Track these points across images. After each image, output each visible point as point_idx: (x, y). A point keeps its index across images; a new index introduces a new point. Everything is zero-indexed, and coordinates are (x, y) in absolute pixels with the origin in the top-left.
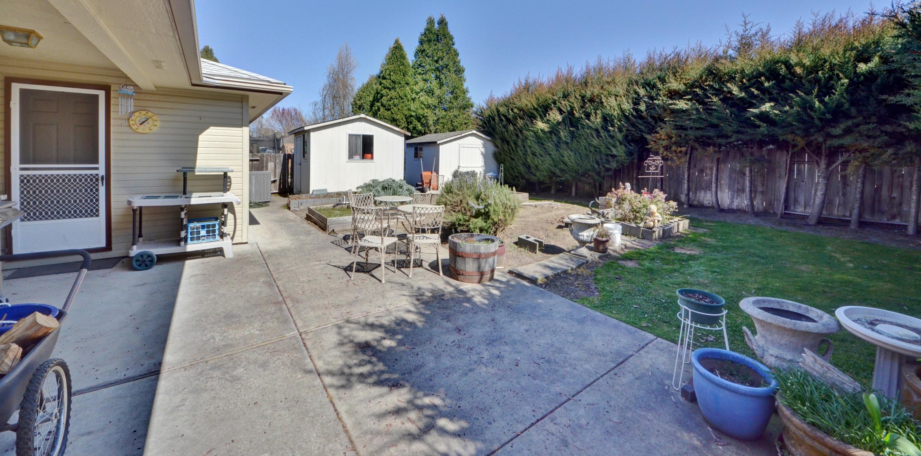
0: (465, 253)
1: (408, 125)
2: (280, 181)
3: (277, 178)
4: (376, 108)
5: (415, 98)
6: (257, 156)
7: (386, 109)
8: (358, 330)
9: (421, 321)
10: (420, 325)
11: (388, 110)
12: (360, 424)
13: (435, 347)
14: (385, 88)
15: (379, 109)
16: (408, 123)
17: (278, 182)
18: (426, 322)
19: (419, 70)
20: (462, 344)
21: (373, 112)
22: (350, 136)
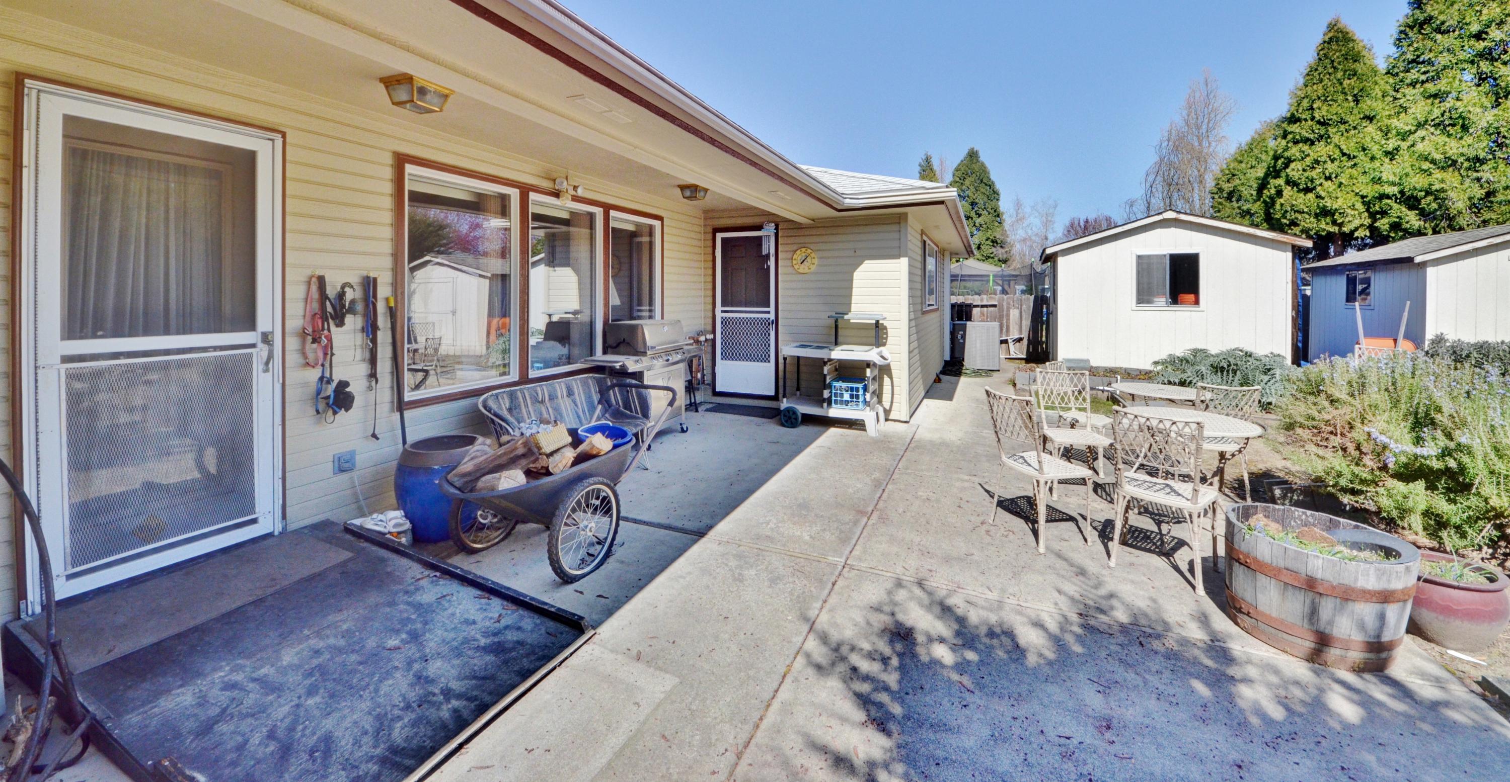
0: (1255, 559)
1: (1375, 220)
2: (1029, 340)
3: (1025, 335)
4: (1273, 191)
5: (1397, 149)
6: (994, 299)
7: (1299, 191)
8: (921, 605)
9: (1041, 655)
10: (1032, 659)
11: (1307, 190)
12: (779, 731)
13: (1015, 718)
14: (1296, 142)
15: (1279, 193)
16: (1373, 216)
17: (1025, 342)
18: (1050, 663)
19: (1413, 75)
20: (1079, 755)
21: (1265, 202)
22: (1141, 258)
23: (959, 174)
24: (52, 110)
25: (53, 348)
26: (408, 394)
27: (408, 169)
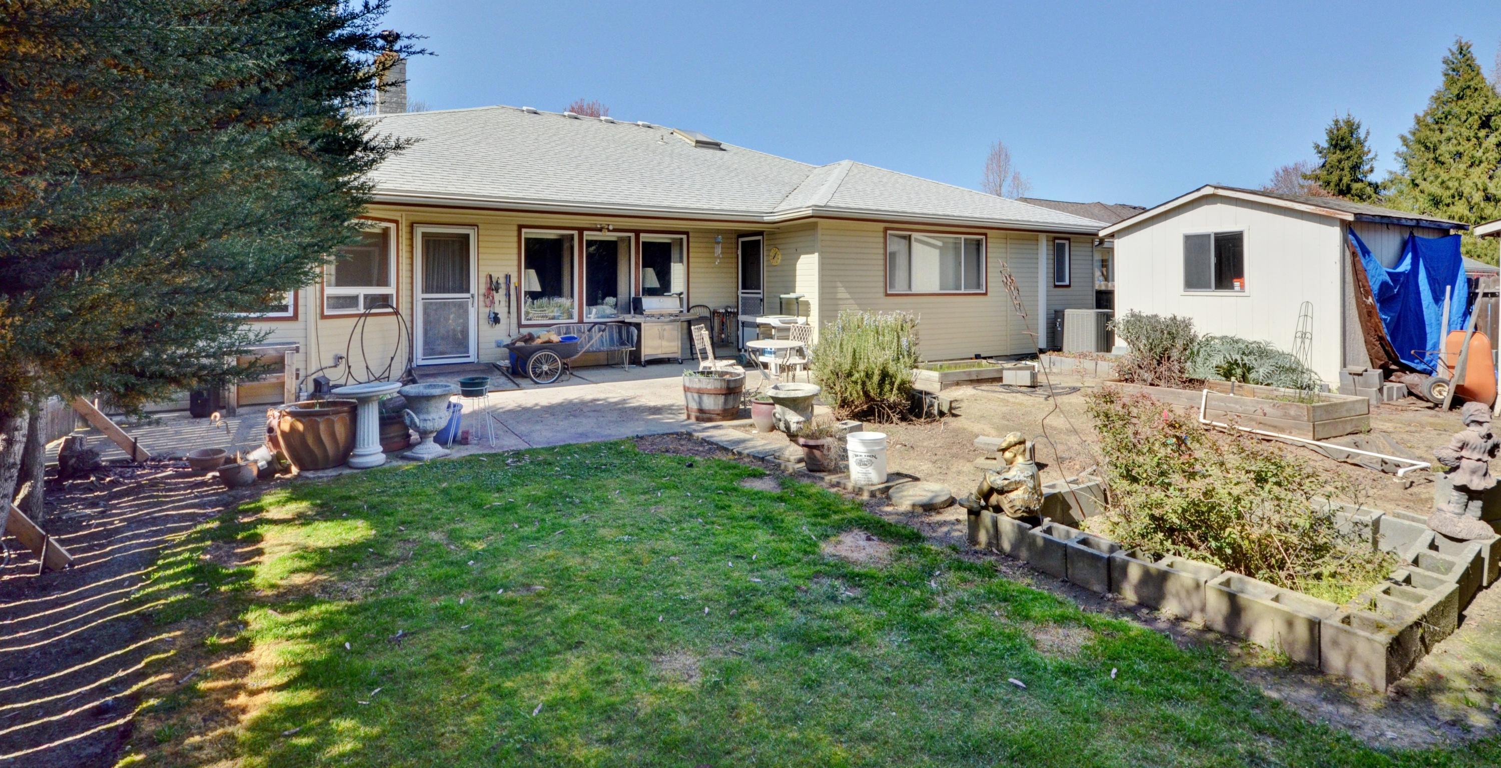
22: (1188, 239)
24: (419, 231)
25: (419, 295)
26: (524, 322)
27: (524, 230)
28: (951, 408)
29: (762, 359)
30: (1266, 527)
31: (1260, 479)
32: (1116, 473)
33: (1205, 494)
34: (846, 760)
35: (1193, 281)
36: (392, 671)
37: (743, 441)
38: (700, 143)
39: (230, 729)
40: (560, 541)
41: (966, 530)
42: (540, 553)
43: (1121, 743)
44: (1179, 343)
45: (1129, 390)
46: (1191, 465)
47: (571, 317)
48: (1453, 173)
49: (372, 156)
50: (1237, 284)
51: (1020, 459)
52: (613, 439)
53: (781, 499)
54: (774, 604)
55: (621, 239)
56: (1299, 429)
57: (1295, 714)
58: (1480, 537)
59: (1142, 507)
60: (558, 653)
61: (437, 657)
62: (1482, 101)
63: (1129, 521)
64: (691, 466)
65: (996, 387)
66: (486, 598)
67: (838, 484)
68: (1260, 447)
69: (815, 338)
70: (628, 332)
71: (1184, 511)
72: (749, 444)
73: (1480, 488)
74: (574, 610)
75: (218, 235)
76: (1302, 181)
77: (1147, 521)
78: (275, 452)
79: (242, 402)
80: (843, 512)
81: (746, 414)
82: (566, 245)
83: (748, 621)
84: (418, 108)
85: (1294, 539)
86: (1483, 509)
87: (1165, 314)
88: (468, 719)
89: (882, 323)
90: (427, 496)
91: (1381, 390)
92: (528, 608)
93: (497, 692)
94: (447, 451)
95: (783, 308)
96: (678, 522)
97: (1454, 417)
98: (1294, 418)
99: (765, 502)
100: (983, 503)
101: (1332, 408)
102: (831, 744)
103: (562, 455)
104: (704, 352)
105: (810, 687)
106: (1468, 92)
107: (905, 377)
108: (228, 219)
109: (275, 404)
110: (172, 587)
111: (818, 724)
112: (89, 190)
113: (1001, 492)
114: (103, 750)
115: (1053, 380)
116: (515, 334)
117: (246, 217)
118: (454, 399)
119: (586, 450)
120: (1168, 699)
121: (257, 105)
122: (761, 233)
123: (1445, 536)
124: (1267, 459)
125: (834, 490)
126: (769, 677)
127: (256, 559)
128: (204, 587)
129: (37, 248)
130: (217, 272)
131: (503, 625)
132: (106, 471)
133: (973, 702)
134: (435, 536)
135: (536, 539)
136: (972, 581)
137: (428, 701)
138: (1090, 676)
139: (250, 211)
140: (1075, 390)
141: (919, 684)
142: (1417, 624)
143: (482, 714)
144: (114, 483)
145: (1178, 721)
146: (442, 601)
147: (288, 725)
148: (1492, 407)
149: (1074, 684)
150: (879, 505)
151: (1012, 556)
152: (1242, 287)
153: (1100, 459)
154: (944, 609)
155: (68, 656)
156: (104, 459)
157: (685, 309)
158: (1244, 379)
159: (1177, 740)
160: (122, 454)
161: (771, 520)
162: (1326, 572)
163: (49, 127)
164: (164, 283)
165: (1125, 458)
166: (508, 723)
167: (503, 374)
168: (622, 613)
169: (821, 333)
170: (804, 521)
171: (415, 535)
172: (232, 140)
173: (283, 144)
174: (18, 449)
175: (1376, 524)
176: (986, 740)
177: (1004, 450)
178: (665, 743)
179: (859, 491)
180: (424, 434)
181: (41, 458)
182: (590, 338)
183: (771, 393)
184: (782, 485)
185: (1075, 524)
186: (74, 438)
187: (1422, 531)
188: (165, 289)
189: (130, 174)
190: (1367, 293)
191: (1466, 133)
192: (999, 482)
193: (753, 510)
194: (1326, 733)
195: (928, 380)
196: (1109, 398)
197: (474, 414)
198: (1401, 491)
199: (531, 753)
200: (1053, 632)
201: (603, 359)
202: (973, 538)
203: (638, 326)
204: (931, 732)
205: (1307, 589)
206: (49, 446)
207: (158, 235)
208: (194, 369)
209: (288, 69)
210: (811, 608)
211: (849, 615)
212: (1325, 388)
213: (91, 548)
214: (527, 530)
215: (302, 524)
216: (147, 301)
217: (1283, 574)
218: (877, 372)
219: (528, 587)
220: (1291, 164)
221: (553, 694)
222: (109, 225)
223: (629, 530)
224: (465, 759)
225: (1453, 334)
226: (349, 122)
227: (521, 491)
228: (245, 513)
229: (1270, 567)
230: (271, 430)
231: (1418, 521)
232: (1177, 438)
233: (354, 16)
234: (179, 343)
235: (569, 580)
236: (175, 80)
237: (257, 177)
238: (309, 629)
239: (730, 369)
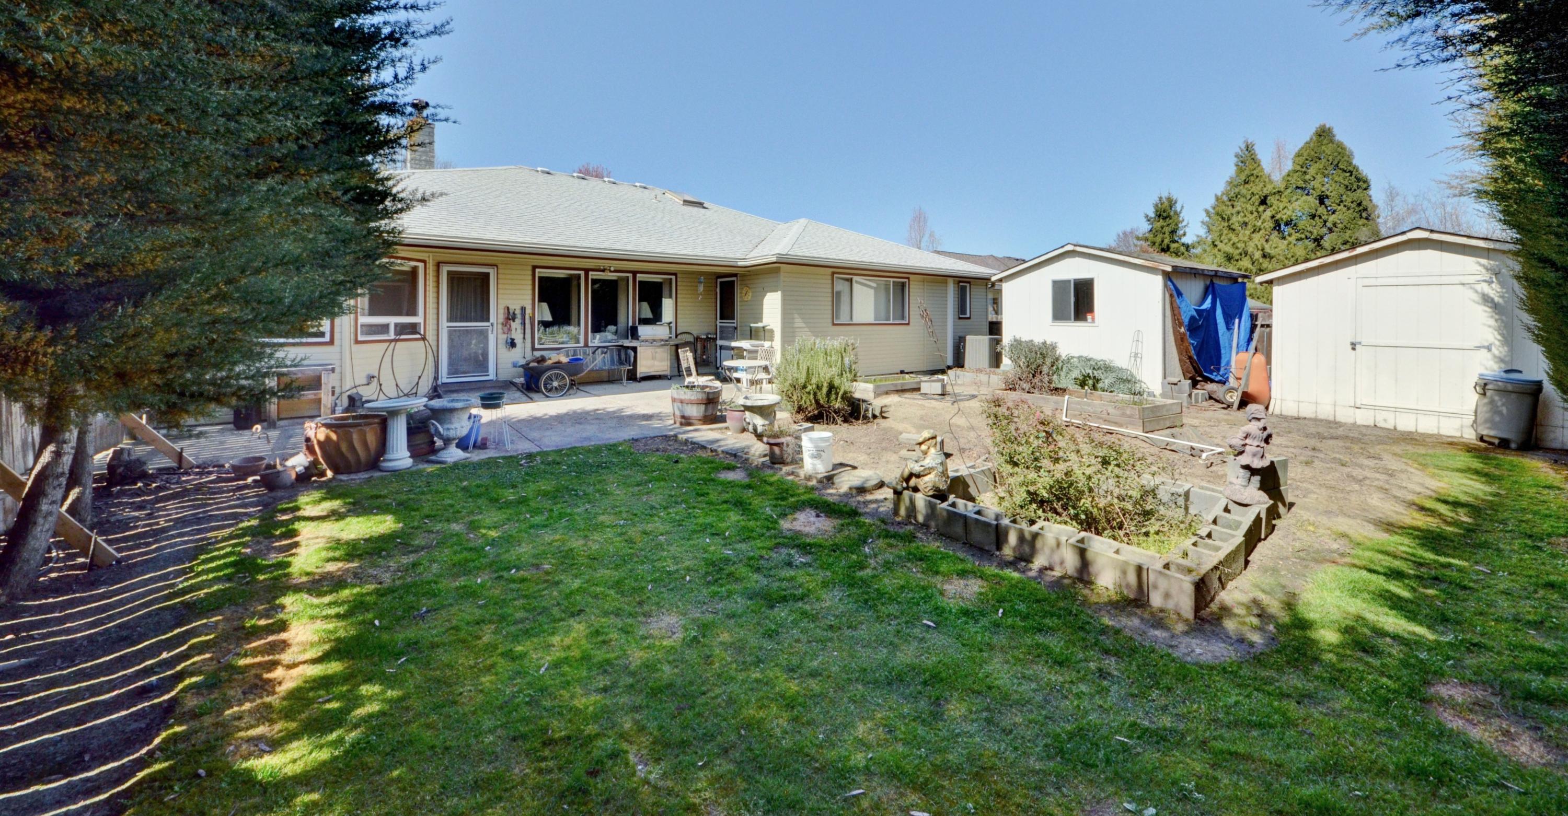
22: (1055, 283)
23: (1301, 160)
24: (445, 269)
25: (445, 324)
26: (537, 346)
27: (537, 270)
28: (881, 412)
29: (735, 375)
30: (1109, 498)
31: (1105, 462)
32: (1002, 459)
33: (1066, 474)
34: (798, 692)
35: (1059, 315)
36: (416, 643)
37: (717, 441)
38: (687, 202)
39: (268, 699)
40: (565, 527)
41: (891, 506)
42: (548, 538)
43: (1006, 666)
44: (1048, 361)
45: (1013, 395)
46: (1056, 453)
47: (578, 342)
48: (1241, 237)
49: (400, 206)
50: (1089, 317)
51: (932, 450)
52: (611, 442)
53: (749, 486)
54: (743, 570)
55: (621, 278)
56: (1132, 423)
57: (1131, 638)
58: (1259, 503)
59: (1023, 484)
60: (562, 620)
61: (456, 629)
62: (1261, 185)
63: (1011, 496)
64: (677, 462)
65: (916, 395)
66: (500, 577)
67: (792, 473)
68: (1105, 438)
69: (778, 358)
70: (626, 354)
71: (1051, 487)
72: (722, 443)
73: (1259, 467)
74: (576, 584)
75: (257, 271)
76: (1135, 241)
77: (1025, 495)
78: (311, 458)
79: (282, 416)
80: (799, 495)
81: (722, 419)
82: (575, 283)
83: (721, 586)
84: (446, 166)
85: (1129, 506)
86: (1262, 482)
87: (1038, 340)
88: (483, 679)
89: (830, 347)
90: (450, 493)
91: (1190, 395)
92: (537, 584)
93: (510, 656)
94: (468, 455)
95: (753, 334)
96: (666, 508)
97: (1241, 414)
98: (1130, 417)
99: (736, 489)
100: (905, 485)
101: (1157, 408)
102: (786, 680)
103: (568, 455)
104: (688, 370)
105: (770, 636)
106: (1252, 178)
107: (847, 388)
108: (267, 258)
109: (312, 417)
110: (214, 578)
111: (777, 665)
112: (131, 231)
113: (918, 476)
114: (148, 725)
115: (958, 390)
116: (529, 356)
117: (284, 256)
118: (474, 411)
119: (589, 451)
120: (1040, 631)
121: (294, 158)
122: (735, 275)
123: (1235, 502)
124: (1110, 447)
125: (791, 478)
126: (737, 630)
127: (294, 551)
128: (245, 577)
129: (82, 281)
130: (255, 305)
131: (515, 599)
132: (153, 478)
133: (896, 640)
134: (455, 527)
135: (545, 526)
136: (897, 546)
137: (449, 666)
138: (984, 616)
139: (288, 251)
140: (974, 397)
141: (855, 628)
142: (1216, 568)
143: (496, 674)
144: (159, 489)
145: (1047, 648)
146: (461, 581)
147: (322, 692)
148: (1267, 408)
149: (971, 622)
150: (825, 488)
151: (925, 526)
152: (1093, 319)
153: (991, 449)
154: (875, 568)
155: (114, 643)
156: (151, 468)
157: (673, 336)
158: (1094, 387)
159: (1047, 662)
160: (167, 462)
161: (741, 504)
162: (1152, 531)
163: (94, 175)
164: (206, 313)
165: (1008, 448)
166: (519, 680)
167: (519, 389)
168: (617, 585)
169: (783, 355)
170: (767, 503)
171: (439, 527)
172: (271, 189)
173: (318, 194)
174: (67, 460)
175: (1187, 495)
176: (905, 670)
177: (920, 444)
178: (651, 689)
179: (808, 478)
180: (447, 441)
181: (89, 467)
182: (594, 359)
183: (741, 401)
184: (750, 475)
185: (972, 499)
186: (122, 449)
187: (1219, 499)
188: (206, 319)
189: (173, 217)
190: (1181, 324)
191: (1250, 208)
192: (917, 468)
193: (726, 496)
194: (1153, 652)
195: (865, 390)
196: (997, 403)
197: (491, 423)
198: (1204, 469)
199: (538, 704)
200: (956, 582)
201: (605, 375)
202: (896, 511)
203: (635, 349)
204: (864, 666)
205: (1139, 544)
206: (98, 457)
207: (198, 272)
208: (233, 389)
209: (324, 130)
210: (772, 573)
211: (802, 577)
212: (1151, 394)
213: (138, 547)
214: (538, 519)
215: (337, 520)
216: (189, 331)
217: (1122, 533)
218: (825, 385)
219: (537, 567)
220: (1129, 230)
221: (558, 654)
222: (152, 262)
223: (624, 515)
224: (480, 713)
225: (1240, 354)
226: (380, 176)
227: (532, 486)
228: (284, 511)
229: (1112, 528)
230: (308, 440)
231: (1216, 491)
232: (1046, 432)
233: (384, 86)
234: (218, 367)
235: (573, 559)
236: (216, 136)
237: (295, 222)
238: (341, 610)
239: (710, 384)
